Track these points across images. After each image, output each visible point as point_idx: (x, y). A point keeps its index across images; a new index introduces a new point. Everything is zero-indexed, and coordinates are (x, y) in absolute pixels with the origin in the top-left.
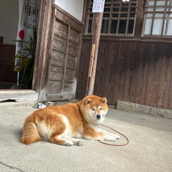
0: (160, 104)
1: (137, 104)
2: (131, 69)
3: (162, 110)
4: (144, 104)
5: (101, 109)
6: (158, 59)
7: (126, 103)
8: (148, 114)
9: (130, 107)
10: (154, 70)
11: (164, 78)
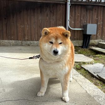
0: (26, 38)
1: (13, 41)
2: (5, 18)
3: (29, 42)
4: (17, 40)
5: (61, 43)
6: (21, 12)
7: (6, 41)
8: (20, 45)
9: (9, 43)
10: (20, 18)
11: (26, 23)
